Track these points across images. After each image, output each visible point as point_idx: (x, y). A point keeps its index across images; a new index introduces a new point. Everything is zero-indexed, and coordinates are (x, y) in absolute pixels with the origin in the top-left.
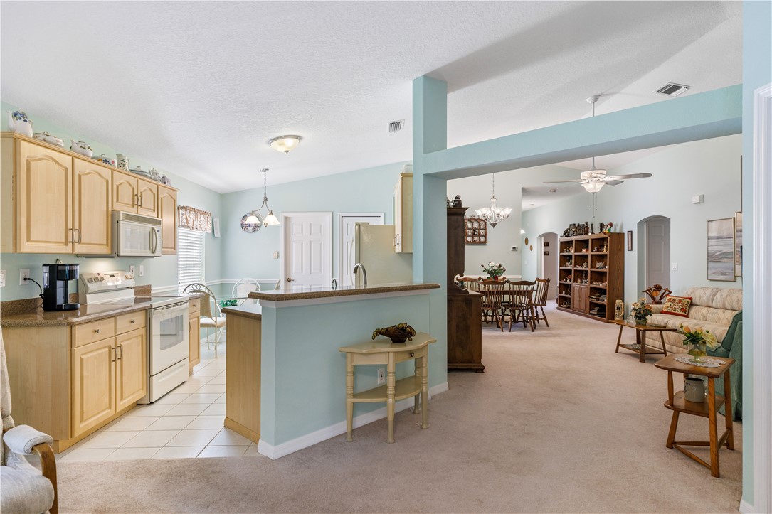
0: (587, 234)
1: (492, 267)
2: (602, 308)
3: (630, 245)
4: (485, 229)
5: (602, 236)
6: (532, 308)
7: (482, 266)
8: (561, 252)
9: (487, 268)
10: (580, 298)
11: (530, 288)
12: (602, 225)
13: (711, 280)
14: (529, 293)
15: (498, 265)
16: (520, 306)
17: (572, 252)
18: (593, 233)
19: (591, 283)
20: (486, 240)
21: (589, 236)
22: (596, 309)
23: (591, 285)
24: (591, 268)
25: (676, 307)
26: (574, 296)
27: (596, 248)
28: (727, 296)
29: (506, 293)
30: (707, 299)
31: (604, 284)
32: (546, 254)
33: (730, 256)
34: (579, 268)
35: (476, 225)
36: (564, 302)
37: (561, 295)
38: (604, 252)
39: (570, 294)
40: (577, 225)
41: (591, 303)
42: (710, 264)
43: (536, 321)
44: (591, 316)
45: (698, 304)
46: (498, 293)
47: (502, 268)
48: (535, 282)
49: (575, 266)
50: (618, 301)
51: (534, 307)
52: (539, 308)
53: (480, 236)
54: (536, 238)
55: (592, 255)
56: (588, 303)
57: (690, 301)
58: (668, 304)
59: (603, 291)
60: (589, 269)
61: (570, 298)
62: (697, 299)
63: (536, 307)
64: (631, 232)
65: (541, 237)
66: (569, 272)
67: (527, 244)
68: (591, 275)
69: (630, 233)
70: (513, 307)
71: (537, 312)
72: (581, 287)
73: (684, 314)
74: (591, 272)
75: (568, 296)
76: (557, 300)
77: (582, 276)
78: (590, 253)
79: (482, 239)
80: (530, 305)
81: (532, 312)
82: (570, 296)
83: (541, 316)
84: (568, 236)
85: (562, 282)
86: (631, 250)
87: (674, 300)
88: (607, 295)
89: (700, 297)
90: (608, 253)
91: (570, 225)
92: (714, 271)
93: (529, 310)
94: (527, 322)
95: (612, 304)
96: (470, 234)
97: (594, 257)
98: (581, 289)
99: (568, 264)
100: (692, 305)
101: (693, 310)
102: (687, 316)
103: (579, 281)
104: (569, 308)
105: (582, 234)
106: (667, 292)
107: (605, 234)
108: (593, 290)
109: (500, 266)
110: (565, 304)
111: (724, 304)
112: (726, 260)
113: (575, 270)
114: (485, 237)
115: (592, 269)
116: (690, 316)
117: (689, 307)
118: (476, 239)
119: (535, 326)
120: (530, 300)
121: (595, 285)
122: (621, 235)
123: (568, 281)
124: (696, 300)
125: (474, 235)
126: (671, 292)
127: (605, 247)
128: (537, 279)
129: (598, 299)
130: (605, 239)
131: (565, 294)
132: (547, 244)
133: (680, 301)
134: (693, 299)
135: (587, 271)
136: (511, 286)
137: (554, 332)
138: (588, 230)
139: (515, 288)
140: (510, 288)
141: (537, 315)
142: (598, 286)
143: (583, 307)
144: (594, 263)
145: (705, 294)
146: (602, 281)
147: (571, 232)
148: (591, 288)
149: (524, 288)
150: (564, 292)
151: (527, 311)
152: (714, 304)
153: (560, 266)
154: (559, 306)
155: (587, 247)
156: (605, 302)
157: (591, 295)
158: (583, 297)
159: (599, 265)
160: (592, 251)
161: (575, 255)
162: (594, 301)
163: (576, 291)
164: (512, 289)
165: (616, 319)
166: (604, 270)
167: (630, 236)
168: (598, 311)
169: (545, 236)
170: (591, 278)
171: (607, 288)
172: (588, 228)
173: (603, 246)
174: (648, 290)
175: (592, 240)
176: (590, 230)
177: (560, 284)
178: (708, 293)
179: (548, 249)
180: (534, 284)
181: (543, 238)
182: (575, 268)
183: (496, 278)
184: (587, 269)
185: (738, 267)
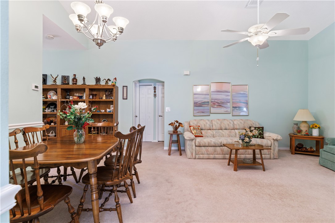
3: (125, 96)
5: (107, 87)
30: (209, 125)
33: (207, 104)
42: (196, 108)
45: (204, 129)
55: (89, 101)
62: (203, 126)
69: (125, 87)
87: (196, 128)
89: (205, 125)
90: (113, 100)
92: (198, 111)
101: (203, 132)
102: (202, 136)
112: (205, 106)
133: (199, 129)
145: (207, 123)
160: (89, 98)
167: (125, 89)
185: (212, 109)
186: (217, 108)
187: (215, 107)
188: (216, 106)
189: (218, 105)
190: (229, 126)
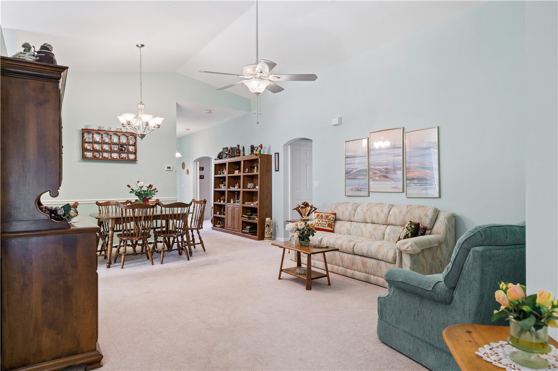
0: (239, 156)
1: (141, 187)
2: (253, 227)
3: (277, 166)
4: (135, 145)
5: (254, 157)
6: (187, 233)
7: (129, 186)
8: (215, 174)
9: (135, 188)
10: (233, 217)
11: (185, 210)
12: (252, 148)
13: (348, 196)
14: (183, 217)
15: (148, 185)
16: (174, 232)
17: (226, 174)
18: (244, 155)
19: (243, 203)
20: (136, 158)
21: (240, 159)
22: (248, 227)
23: (244, 205)
24: (243, 188)
25: (324, 223)
26: (228, 216)
27: (247, 170)
28: (367, 210)
29: (157, 217)
30: (349, 213)
31: (256, 203)
32: (202, 177)
33: (364, 173)
34: (232, 189)
35: (123, 140)
36: (218, 222)
37: (215, 215)
38: (255, 173)
39: (224, 214)
40: (229, 149)
41: (243, 222)
42: (348, 182)
43: (192, 247)
44: (243, 234)
45: (341, 219)
46: (147, 218)
47: (153, 188)
48: (191, 204)
49: (229, 188)
50: (267, 219)
51: (190, 231)
52: (195, 232)
53: (129, 152)
54: (192, 162)
55: (244, 176)
56: (241, 222)
57: (334, 216)
58: (317, 221)
59: (254, 211)
60: (241, 190)
61: (224, 218)
62: (341, 214)
63: (192, 231)
64: (278, 153)
65: (196, 161)
66: (223, 193)
67: (183, 168)
68: (243, 195)
69: (277, 155)
70: (167, 232)
71: (193, 236)
72: (234, 207)
73: (330, 229)
74: (243, 192)
75: (222, 216)
76: (212, 221)
77: (234, 197)
78: (242, 174)
79: (132, 157)
80: (186, 229)
81: (188, 237)
82: (224, 216)
83: (197, 240)
84: (222, 158)
85: (215, 203)
86: (278, 171)
87: (322, 216)
88: (258, 214)
89: (343, 212)
90: (259, 173)
91: (223, 149)
92: (351, 188)
93: (185, 237)
94: (182, 249)
95: (263, 222)
96: (116, 149)
97: (246, 178)
98: (234, 209)
99: (222, 186)
100: (336, 220)
101: (338, 224)
102: (333, 232)
103: (232, 201)
104: (222, 227)
105: (235, 157)
106: (314, 209)
107: (256, 155)
108: (245, 210)
109: (151, 186)
110: (219, 224)
111: (365, 218)
112: (361, 177)
113: (228, 191)
114: (135, 153)
115: (244, 190)
116: (335, 230)
117: (334, 222)
118: (123, 155)
119: (191, 253)
120: (186, 224)
121: (247, 204)
122: (269, 157)
123: (222, 201)
124: (339, 216)
125: (120, 151)
126: (316, 209)
127: (256, 168)
128: (193, 200)
129: (249, 218)
130: (255, 161)
131: (219, 214)
132: (202, 169)
133: (327, 217)
134: (337, 215)
135: (239, 192)
136: (163, 209)
137: (211, 258)
138: (239, 153)
139: (168, 211)
140: (161, 212)
141: (193, 239)
142: (249, 206)
143: (236, 226)
144: (245, 182)
145: (347, 209)
146: (252, 201)
147: (225, 155)
148: (243, 207)
149: (178, 211)
150: (218, 213)
151: (182, 237)
152: (356, 218)
153: (215, 188)
154: (214, 226)
155: (239, 169)
156: (256, 220)
157: (243, 214)
158: (236, 217)
159: (250, 185)
160: (244, 172)
161: (229, 177)
162: (247, 220)
163: (230, 212)
164: (164, 213)
165: (266, 236)
166: (254, 190)
167: (277, 157)
168: (250, 229)
169: (201, 160)
170: (243, 198)
171: (258, 207)
172: (240, 151)
173: (254, 168)
174: (298, 208)
175: (244, 161)
176: (242, 152)
177: (215, 205)
178: (350, 208)
179: (203, 173)
180: (189, 205)
181: (198, 163)
182: (229, 189)
183: (146, 200)
184: (239, 190)
185: (371, 183)
186: (380, 181)
187: (376, 180)
188: (377, 178)
189: (381, 176)
190: (377, 217)
